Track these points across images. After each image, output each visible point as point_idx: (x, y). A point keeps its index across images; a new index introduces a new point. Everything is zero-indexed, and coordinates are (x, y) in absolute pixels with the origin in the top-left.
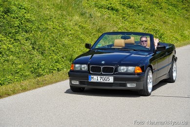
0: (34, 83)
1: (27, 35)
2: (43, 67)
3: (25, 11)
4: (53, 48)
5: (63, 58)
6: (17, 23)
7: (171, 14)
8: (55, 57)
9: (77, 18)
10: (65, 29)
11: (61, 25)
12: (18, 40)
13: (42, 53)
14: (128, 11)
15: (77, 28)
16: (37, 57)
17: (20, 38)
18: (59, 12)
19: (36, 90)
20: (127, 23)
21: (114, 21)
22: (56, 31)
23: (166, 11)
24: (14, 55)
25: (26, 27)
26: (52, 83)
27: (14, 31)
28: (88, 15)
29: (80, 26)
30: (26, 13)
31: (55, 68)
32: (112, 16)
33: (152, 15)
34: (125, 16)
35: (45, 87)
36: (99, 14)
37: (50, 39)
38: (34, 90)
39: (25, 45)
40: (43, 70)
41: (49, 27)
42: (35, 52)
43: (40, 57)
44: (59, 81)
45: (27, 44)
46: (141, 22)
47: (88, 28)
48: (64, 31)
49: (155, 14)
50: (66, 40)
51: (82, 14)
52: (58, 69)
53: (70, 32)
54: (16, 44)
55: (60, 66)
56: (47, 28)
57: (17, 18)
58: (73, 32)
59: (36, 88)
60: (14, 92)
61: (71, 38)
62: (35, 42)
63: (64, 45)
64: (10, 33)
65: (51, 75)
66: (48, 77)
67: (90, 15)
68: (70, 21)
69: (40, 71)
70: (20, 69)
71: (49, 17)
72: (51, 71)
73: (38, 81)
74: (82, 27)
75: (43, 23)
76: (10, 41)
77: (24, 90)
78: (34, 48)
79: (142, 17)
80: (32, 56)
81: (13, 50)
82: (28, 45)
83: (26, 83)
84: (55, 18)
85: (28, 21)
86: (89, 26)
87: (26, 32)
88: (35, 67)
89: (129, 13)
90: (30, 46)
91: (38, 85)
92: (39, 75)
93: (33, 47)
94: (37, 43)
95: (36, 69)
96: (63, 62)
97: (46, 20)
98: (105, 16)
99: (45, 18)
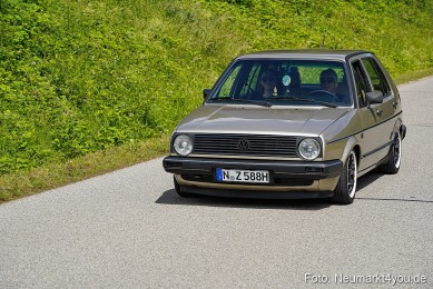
0: (61, 173)
1: (43, 63)
2: (82, 135)
3: (37, 7)
4: (105, 94)
5: (126, 113)
6: (19, 35)
7: (370, 11)
8: (110, 113)
9: (157, 22)
10: (130, 49)
11: (121, 40)
12: (22, 73)
13: (79, 103)
14: (274, 5)
15: (157, 45)
16: (67, 112)
17: (26, 68)
18: (116, 9)
19: (66, 188)
20: (272, 32)
21: (242, 29)
22: (110, 52)
23: (362, 4)
24: (13, 108)
25: (40, 43)
26: (101, 172)
27: (12, 53)
28: (182, 16)
29: (165, 41)
30: (39, 11)
31: (109, 138)
32: (238, 17)
33: (329, 16)
34: (268, 17)
35: (86, 182)
36: (209, 14)
37: (97, 70)
38: (60, 189)
39: (39, 87)
40: (82, 142)
41: (94, 44)
42: (64, 102)
43: (75, 113)
44: (119, 168)
45: (44, 83)
46: (303, 30)
47: (184, 45)
48: (128, 53)
49: (336, 11)
50: (132, 74)
51: (170, 14)
52: (116, 139)
53: (142, 56)
54: (19, 83)
55: (119, 134)
56: (90, 47)
57: (19, 23)
58: (148, 54)
59: (65, 183)
60: (16, 194)
61: (145, 68)
62: (62, 79)
63: (128, 85)
64: (4, 59)
65: (99, 153)
66: (93, 158)
67: (188, 15)
68: (142, 30)
69: (75, 144)
70: (29, 139)
71: (93, 22)
72: (99, 145)
73: (70, 168)
74: (171, 44)
75: (79, 35)
76: (4, 76)
77: (39, 188)
78: (59, 93)
79: (306, 19)
80: (55, 111)
81: (11, 96)
82: (46, 87)
83: (42, 172)
84: (107, 22)
85: (46, 29)
86: (186, 42)
87: (41, 55)
88: (63, 135)
89: (276, 11)
90: (51, 88)
91: (71, 176)
92: (73, 155)
93: (58, 91)
94: (67, 82)
95: (64, 140)
96: (127, 123)
97: (85, 28)
98: (222, 18)
99: (85, 23)
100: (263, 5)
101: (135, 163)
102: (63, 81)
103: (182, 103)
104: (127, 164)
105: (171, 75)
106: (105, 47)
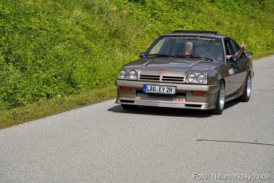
0: (8, 118)
2: (24, 91)
4: (40, 62)
5: (55, 77)
7: (227, 10)
8: (44, 76)
9: (78, 12)
10: (59, 31)
11: (52, 24)
14: (160, 3)
15: (78, 29)
16: (14, 74)
20: (159, 23)
21: (138, 19)
22: (44, 32)
23: (221, 5)
26: (37, 117)
28: (96, 8)
29: (83, 26)
31: (43, 94)
32: (136, 11)
33: (199, 12)
34: (156, 12)
35: (26, 124)
36: (115, 8)
37: (35, 46)
38: (7, 129)
40: (23, 96)
41: (34, 27)
42: (11, 67)
43: (18, 74)
44: (49, 115)
46: (180, 22)
47: (96, 30)
48: (57, 33)
49: (203, 9)
50: (60, 48)
51: (88, 7)
52: (48, 95)
53: (67, 36)
55: (51, 92)
56: (30, 29)
58: (71, 35)
59: (11, 125)
61: (70, 45)
62: (9, 52)
63: (57, 56)
65: (35, 104)
66: (30, 107)
67: (101, 9)
68: (68, 18)
69: (18, 97)
71: (33, 11)
72: (36, 97)
73: (15, 114)
74: (87, 28)
75: (23, 20)
78: (8, 61)
79: (182, 14)
84: (43, 12)
86: (97, 27)
88: (10, 91)
89: (162, 8)
90: (2, 57)
91: (16, 120)
92: (17, 105)
93: (6, 59)
94: (14, 53)
95: (12, 94)
96: (55, 83)
97: (27, 16)
98: (125, 12)
99: (27, 11)
100: (154, 4)
101: (60, 112)
102: (11, 53)
103: (95, 70)
104: (55, 112)
105: (87, 50)
106: (41, 29)
